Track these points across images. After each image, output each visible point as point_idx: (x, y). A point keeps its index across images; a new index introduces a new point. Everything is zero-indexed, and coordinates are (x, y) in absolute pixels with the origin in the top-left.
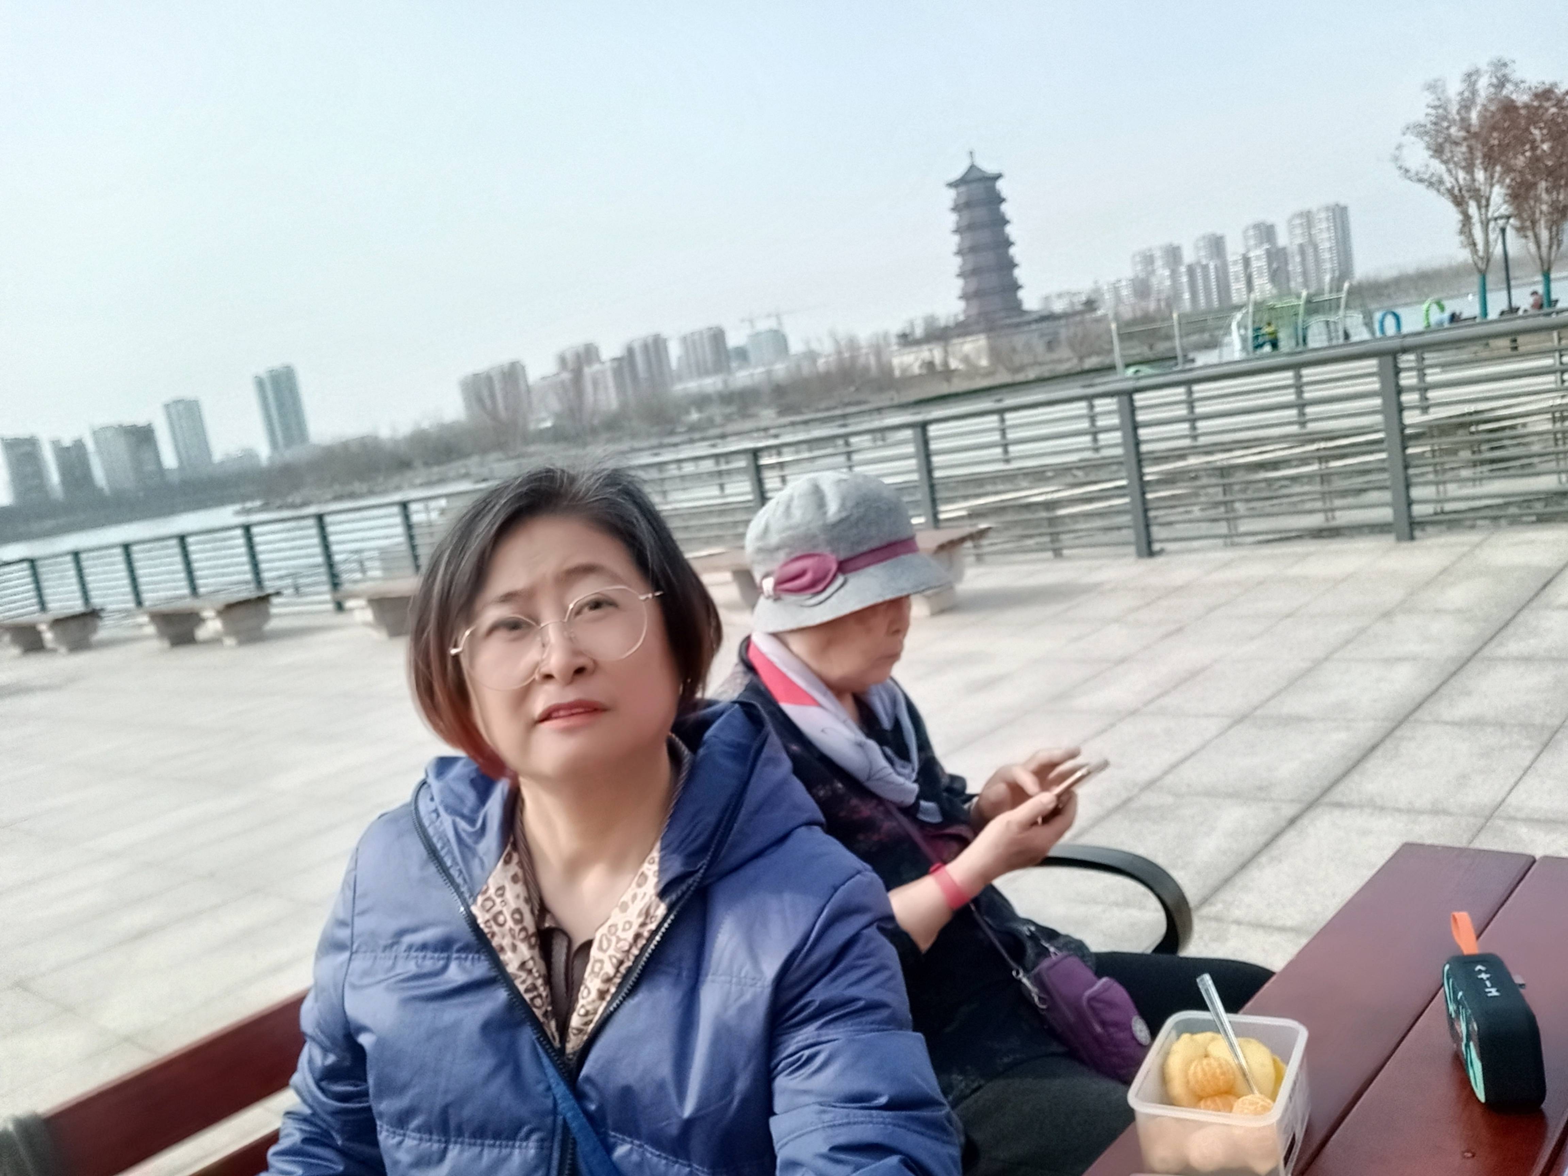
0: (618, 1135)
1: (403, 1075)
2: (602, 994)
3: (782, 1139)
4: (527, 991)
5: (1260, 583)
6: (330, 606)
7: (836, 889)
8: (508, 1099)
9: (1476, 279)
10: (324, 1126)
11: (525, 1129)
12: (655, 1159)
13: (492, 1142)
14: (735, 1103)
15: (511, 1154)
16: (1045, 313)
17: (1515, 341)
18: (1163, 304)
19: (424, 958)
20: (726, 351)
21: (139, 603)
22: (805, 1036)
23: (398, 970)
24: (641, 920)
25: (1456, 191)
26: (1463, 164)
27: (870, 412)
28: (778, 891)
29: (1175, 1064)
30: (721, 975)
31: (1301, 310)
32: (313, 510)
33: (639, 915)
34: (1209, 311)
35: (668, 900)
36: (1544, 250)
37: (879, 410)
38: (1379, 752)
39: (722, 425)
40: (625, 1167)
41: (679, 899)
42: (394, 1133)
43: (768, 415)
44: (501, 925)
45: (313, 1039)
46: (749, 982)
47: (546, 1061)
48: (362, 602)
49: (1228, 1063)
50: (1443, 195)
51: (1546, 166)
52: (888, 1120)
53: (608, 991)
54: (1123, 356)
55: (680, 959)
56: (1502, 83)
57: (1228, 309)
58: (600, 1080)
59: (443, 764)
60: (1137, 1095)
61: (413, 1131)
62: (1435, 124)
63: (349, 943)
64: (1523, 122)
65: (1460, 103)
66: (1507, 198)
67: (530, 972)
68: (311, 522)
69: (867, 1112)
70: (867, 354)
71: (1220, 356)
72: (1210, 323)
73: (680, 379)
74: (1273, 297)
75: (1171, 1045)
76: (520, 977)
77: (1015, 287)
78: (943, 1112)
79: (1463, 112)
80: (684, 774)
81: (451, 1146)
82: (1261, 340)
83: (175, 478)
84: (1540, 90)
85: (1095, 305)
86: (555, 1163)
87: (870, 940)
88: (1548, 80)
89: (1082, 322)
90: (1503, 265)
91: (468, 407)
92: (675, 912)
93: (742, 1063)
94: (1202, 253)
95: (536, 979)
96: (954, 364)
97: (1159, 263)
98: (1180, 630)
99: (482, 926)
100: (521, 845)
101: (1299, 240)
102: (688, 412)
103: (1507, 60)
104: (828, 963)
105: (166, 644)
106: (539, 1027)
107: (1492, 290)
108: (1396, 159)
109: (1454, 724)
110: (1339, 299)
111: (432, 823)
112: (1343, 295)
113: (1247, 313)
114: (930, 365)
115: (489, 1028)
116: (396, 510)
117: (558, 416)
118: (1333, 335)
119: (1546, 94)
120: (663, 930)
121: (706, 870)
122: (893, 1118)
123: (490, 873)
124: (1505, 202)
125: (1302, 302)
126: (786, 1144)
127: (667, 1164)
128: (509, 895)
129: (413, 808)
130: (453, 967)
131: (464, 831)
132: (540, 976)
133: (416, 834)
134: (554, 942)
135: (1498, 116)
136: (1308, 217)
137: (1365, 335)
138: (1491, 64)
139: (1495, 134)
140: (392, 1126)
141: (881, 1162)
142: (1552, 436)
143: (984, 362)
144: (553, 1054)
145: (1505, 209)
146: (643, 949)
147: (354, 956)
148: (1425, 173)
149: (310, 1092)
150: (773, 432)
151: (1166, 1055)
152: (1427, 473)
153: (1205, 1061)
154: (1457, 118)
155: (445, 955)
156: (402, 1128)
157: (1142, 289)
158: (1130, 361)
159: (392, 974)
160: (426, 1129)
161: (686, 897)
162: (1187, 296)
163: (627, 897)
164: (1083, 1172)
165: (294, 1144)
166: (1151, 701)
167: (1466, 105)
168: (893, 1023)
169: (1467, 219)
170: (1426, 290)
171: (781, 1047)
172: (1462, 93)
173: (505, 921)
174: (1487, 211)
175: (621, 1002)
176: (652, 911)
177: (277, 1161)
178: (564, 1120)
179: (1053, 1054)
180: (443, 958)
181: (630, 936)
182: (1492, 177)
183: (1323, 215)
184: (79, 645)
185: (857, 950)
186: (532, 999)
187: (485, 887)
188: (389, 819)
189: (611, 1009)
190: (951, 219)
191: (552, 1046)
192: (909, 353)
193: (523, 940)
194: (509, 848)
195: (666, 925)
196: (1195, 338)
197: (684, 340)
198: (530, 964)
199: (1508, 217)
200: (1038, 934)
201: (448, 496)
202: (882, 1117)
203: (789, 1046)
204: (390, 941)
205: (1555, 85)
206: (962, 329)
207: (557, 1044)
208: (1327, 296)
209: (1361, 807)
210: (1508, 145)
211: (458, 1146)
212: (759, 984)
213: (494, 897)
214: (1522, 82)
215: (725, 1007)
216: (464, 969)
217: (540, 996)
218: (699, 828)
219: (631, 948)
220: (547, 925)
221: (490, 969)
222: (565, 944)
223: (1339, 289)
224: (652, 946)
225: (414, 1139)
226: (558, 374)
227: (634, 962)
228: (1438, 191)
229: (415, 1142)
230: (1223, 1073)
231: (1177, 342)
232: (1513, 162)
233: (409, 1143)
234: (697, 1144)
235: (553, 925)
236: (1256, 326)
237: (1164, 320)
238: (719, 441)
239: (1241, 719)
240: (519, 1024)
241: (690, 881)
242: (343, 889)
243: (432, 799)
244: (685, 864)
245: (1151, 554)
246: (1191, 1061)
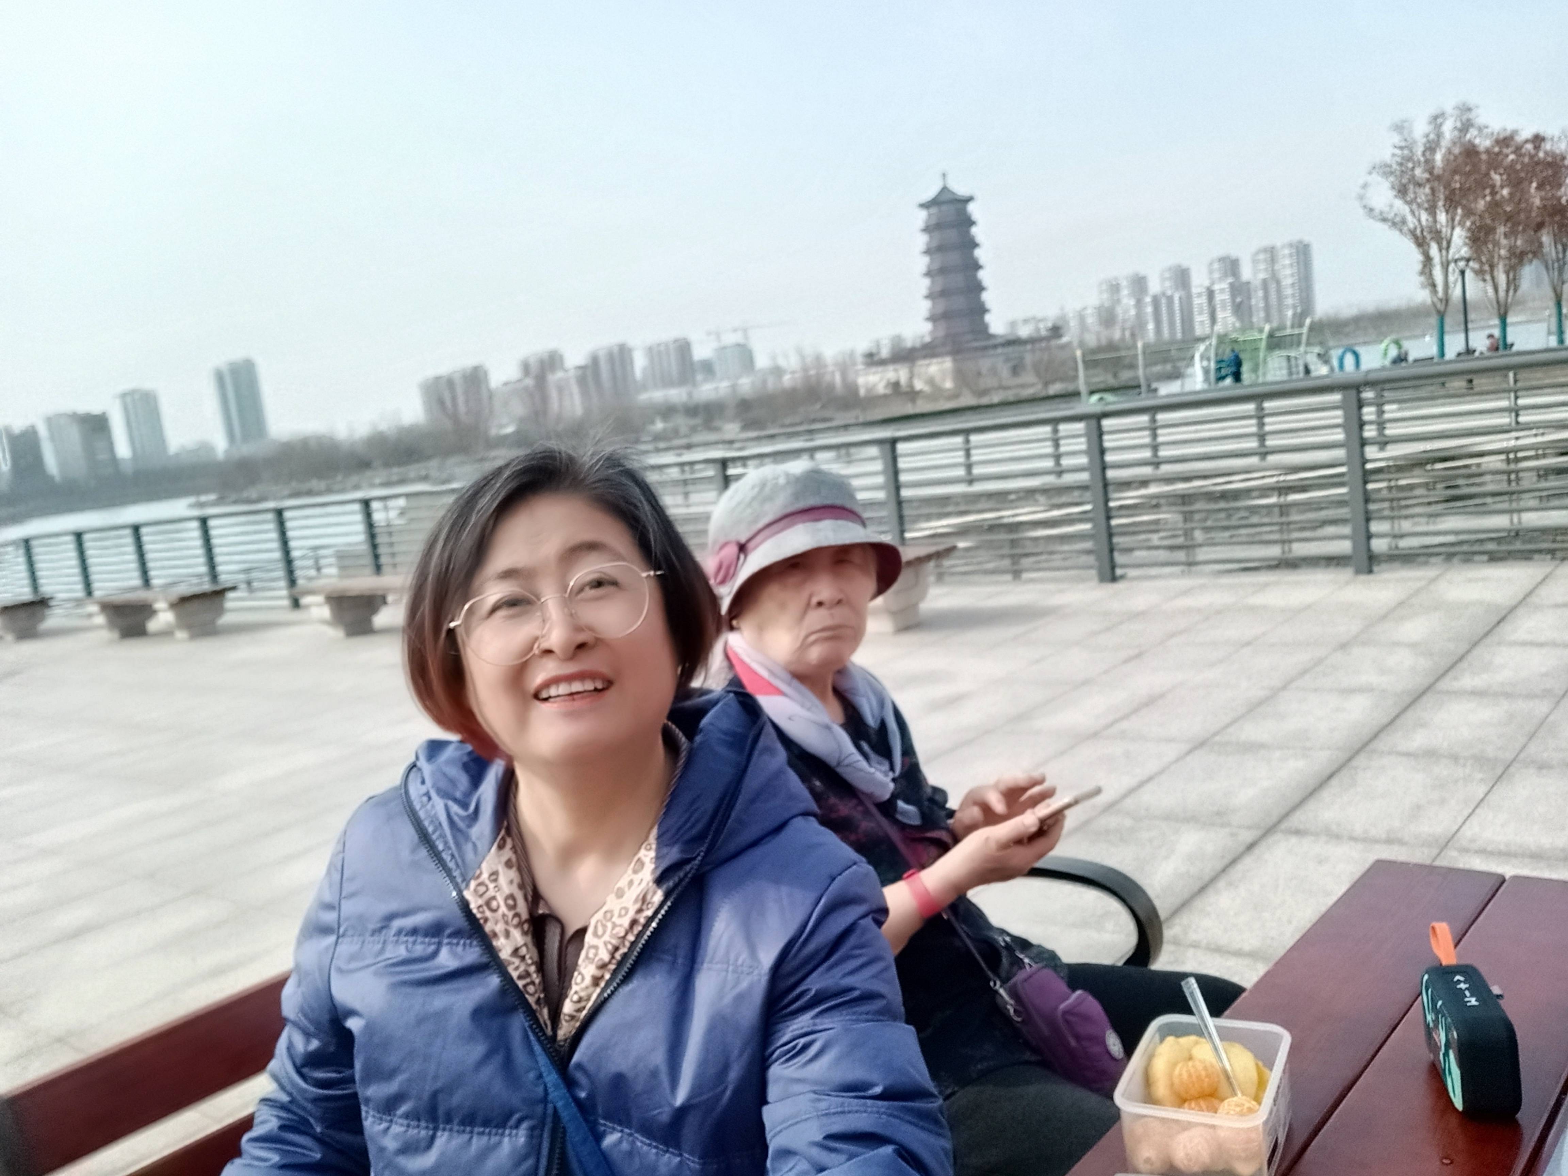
0: (608, 1123)
1: (392, 1060)
2: (596, 981)
3: (775, 1127)
4: (520, 977)
5: (1219, 612)
6: (286, 603)
7: (833, 879)
8: (498, 1087)
9: (1434, 320)
10: (302, 1113)
11: (517, 1116)
12: (645, 1148)
13: (481, 1129)
14: (728, 1093)
15: (500, 1143)
16: (1011, 338)
17: (1471, 381)
18: (1127, 334)
19: (414, 943)
20: (692, 364)
21: (89, 592)
22: (799, 1025)
23: (387, 955)
24: (638, 906)
25: (1418, 232)
26: (1426, 205)
27: (837, 428)
28: (777, 881)
29: (1160, 1066)
30: (717, 963)
31: (1263, 345)
32: (271, 505)
33: (636, 901)
34: (1173, 342)
35: (665, 887)
36: (1502, 293)
37: (846, 427)
38: (1334, 782)
39: (686, 436)
40: (616, 1156)
41: (676, 886)
42: (381, 1119)
43: (731, 429)
44: (494, 911)
45: (296, 1024)
46: (745, 969)
47: (537, 1048)
48: (320, 599)
49: (1212, 1066)
50: (1405, 235)
51: (1505, 211)
52: (883, 1110)
53: (602, 977)
54: (1087, 383)
55: (676, 947)
56: (1466, 126)
57: (1192, 340)
58: (591, 1068)
59: (434, 747)
60: (1123, 1095)
61: (401, 1117)
62: (1401, 164)
63: (336, 926)
64: (1483, 168)
65: (1425, 145)
66: (1467, 241)
67: (523, 958)
68: (270, 516)
69: (863, 1101)
70: (833, 373)
71: (1183, 385)
72: (1173, 353)
73: (644, 387)
74: (1235, 330)
75: (1154, 1050)
76: (513, 963)
77: (982, 310)
78: (935, 1105)
79: (1428, 154)
80: (681, 762)
81: (439, 1133)
82: (1223, 372)
83: (128, 469)
84: (1502, 136)
85: (1062, 331)
86: (545, 1151)
87: (865, 931)
88: (1510, 126)
89: (1048, 348)
90: (1461, 306)
91: (428, 409)
92: (672, 899)
93: (736, 1052)
94: (1168, 284)
95: (529, 965)
96: (919, 385)
97: (1125, 292)
98: (1139, 656)
99: (475, 911)
100: (514, 830)
101: (1262, 276)
102: (653, 422)
103: (1471, 106)
104: (823, 954)
105: (115, 635)
106: (531, 1014)
107: (1449, 332)
108: (1361, 197)
109: (1408, 754)
110: (1300, 335)
111: (423, 806)
112: (1305, 330)
113: (1210, 344)
114: (896, 385)
115: (479, 1013)
116: (357, 507)
117: (522, 420)
118: (1294, 370)
119: (1505, 141)
120: (660, 916)
121: (704, 857)
122: (888, 1108)
123: (484, 859)
124: (1465, 244)
125: (1264, 336)
126: (780, 1131)
127: (657, 1154)
128: (503, 880)
129: (403, 791)
130: (444, 952)
131: (458, 815)
132: (532, 964)
133: (406, 817)
134: (547, 928)
135: (1460, 160)
136: (1272, 252)
137: (1324, 370)
138: (1457, 107)
139: (1457, 177)
140: (379, 1112)
141: (875, 1151)
142: (1505, 477)
143: (948, 384)
144: (545, 1042)
145: (1465, 252)
146: (639, 935)
147: (340, 940)
148: (1388, 213)
149: (290, 1079)
150: (737, 445)
151: (1150, 1057)
152: (1383, 509)
153: (1190, 1064)
154: (1422, 159)
155: (436, 940)
156: (390, 1115)
157: (1108, 317)
158: (1093, 388)
159: (380, 959)
160: (413, 1116)
161: (684, 883)
162: (1151, 326)
163: (622, 883)
164: (1065, 1173)
165: (272, 1130)
166: (1112, 724)
167: (1431, 148)
168: (886, 1014)
169: (1428, 260)
170: (1384, 329)
171: (776, 1036)
172: (1427, 136)
173: (498, 907)
174: (1448, 252)
175: (616, 989)
176: (649, 897)
177: (255, 1148)
178: (555, 1108)
179: (1027, 1063)
180: (434, 943)
181: (626, 922)
182: (1453, 220)
183: (1286, 251)
184: (27, 633)
185: (852, 941)
186: (525, 986)
187: (478, 872)
188: (377, 802)
189: (606, 995)
190: (922, 241)
191: (544, 1034)
192: (874, 373)
193: (516, 926)
194: (503, 832)
195: (663, 912)
196: (1158, 368)
197: (650, 351)
198: (523, 951)
199: (1468, 260)
200: (1013, 945)
201: (407, 496)
202: (877, 1107)
203: (784, 1034)
204: (379, 925)
205: (1515, 132)
206: (928, 350)
207: (549, 1032)
208: (1288, 331)
209: (1316, 834)
210: (1469, 189)
211: (446, 1134)
212: (756, 972)
213: (487, 882)
214: (1487, 127)
215: (721, 994)
216: (454, 954)
217: (533, 983)
218: (696, 815)
219: (626, 934)
220: (541, 912)
221: (481, 955)
222: (558, 931)
223: (1301, 325)
224: (648, 933)
225: (402, 1125)
226: (519, 381)
227: (630, 949)
228: (1401, 231)
229: (403, 1129)
230: (1208, 1076)
231: (1141, 372)
232: (1473, 205)
233: (396, 1129)
234: (690, 1132)
235: (547, 912)
236: (1219, 358)
237: (1128, 348)
238: (685, 451)
239: (1200, 744)
240: (513, 1009)
241: (688, 868)
242: (329, 872)
243: (423, 782)
244: (682, 851)
245: (1114, 579)
246: (1175, 1065)
